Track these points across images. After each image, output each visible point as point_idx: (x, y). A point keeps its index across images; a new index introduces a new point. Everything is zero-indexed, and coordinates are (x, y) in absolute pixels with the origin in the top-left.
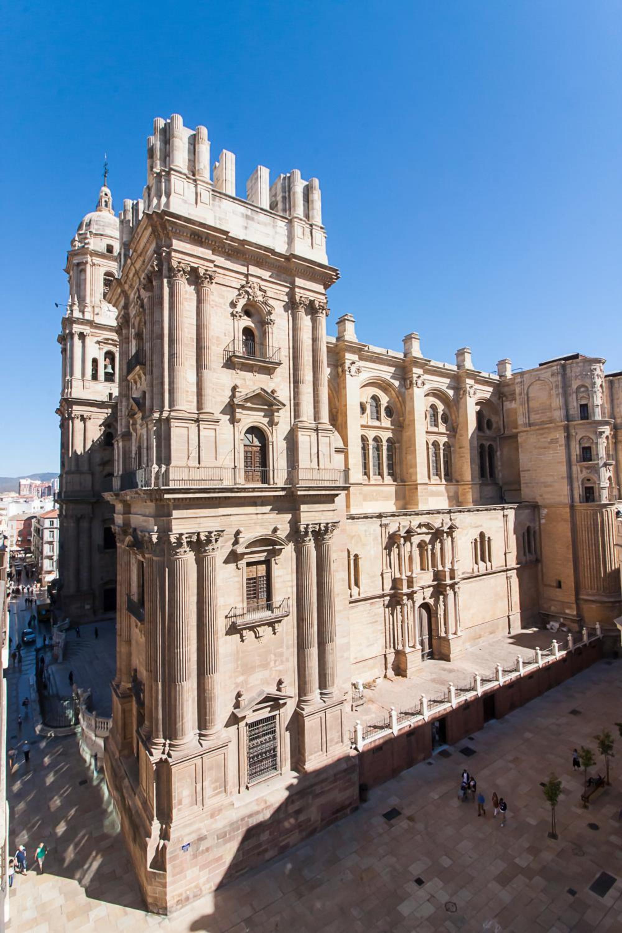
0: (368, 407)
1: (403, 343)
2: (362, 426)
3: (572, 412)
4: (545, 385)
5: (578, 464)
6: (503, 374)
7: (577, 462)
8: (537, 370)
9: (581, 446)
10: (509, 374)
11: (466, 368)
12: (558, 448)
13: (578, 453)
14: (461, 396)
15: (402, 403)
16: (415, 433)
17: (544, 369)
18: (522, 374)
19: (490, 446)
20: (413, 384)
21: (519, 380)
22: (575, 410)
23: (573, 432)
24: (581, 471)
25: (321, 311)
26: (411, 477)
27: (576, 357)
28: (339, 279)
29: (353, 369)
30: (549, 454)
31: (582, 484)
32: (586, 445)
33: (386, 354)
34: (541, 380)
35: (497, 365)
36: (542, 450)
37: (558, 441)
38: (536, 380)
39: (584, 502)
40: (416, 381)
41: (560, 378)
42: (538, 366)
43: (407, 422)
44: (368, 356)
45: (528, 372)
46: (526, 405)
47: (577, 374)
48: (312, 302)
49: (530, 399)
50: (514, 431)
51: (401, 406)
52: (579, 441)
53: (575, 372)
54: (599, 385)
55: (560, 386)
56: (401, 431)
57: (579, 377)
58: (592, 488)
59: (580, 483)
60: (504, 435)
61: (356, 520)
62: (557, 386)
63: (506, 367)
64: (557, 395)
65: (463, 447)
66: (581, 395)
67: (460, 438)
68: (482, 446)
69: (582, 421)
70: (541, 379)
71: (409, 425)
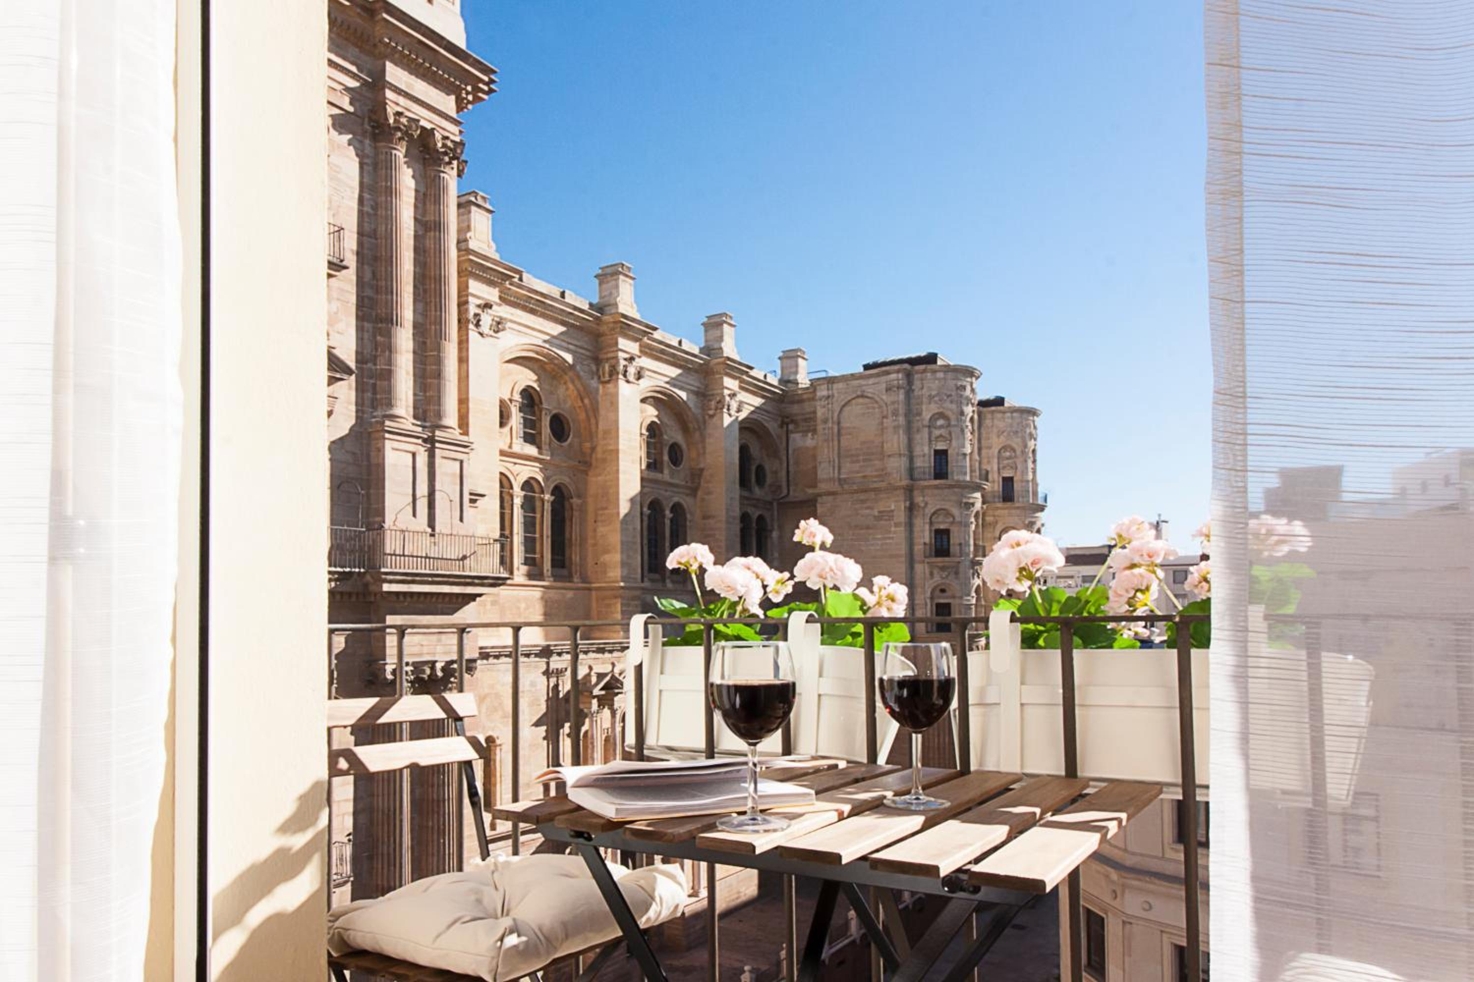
0: (514, 410)
1: (597, 281)
2: (503, 453)
3: (919, 463)
4: (874, 408)
5: (927, 560)
6: (792, 378)
7: (925, 557)
8: (859, 377)
9: (933, 528)
10: (803, 380)
11: (725, 355)
12: (893, 529)
13: (927, 540)
14: (711, 412)
15: (591, 413)
16: (617, 479)
17: (871, 376)
18: (831, 381)
19: (761, 518)
20: (618, 373)
21: (825, 393)
22: (924, 461)
23: (919, 499)
24: (932, 574)
25: (447, 159)
26: (605, 572)
27: (931, 358)
28: (493, 94)
29: (486, 320)
30: (874, 539)
31: (932, 598)
32: (942, 527)
33: (558, 296)
34: (867, 397)
35: (780, 358)
36: (862, 531)
37: (893, 516)
38: (858, 397)
39: (932, 632)
40: (625, 366)
41: (901, 396)
42: (861, 370)
43: (599, 454)
44: (517, 296)
45: (844, 379)
46: (836, 443)
47: (934, 393)
48: (427, 134)
49: (843, 432)
50: (810, 491)
51: (588, 418)
52: (931, 518)
53: (930, 389)
54: (968, 419)
55: (902, 411)
56: (586, 473)
57: (936, 399)
58: (948, 605)
59: (928, 594)
60: (787, 500)
61: (491, 660)
62: (895, 413)
63: (797, 366)
64: (895, 427)
65: (713, 517)
66: (937, 432)
67: (706, 497)
68: (745, 518)
69: (938, 482)
70: (865, 394)
71: (604, 460)
